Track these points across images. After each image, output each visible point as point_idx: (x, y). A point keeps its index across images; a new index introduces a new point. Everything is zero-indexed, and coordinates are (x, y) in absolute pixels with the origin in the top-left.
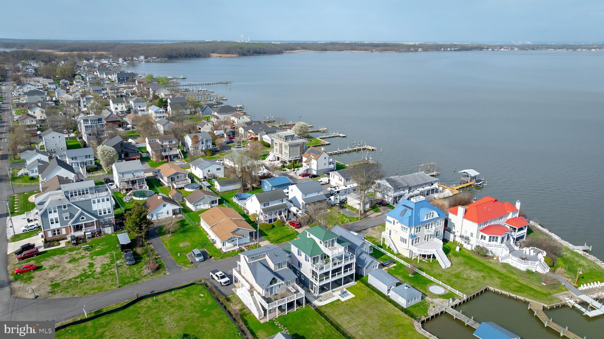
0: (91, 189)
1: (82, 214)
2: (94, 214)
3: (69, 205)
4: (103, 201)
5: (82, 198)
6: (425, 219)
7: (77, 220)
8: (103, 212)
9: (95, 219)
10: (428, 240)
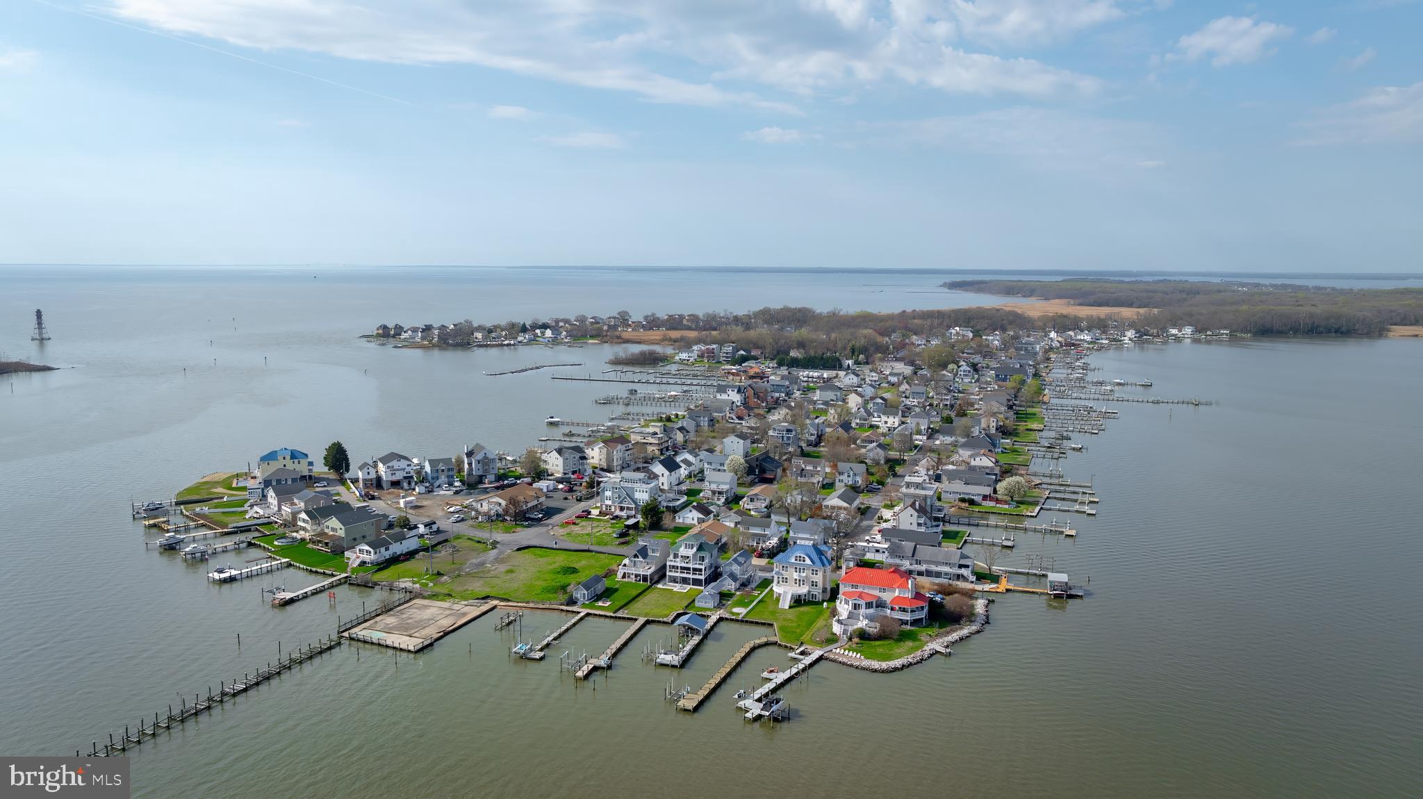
0: (640, 480)
1: (625, 498)
2: (635, 502)
3: (619, 488)
4: (643, 492)
5: (630, 485)
6: (793, 560)
7: (621, 503)
8: (641, 502)
9: (634, 506)
10: (800, 585)
